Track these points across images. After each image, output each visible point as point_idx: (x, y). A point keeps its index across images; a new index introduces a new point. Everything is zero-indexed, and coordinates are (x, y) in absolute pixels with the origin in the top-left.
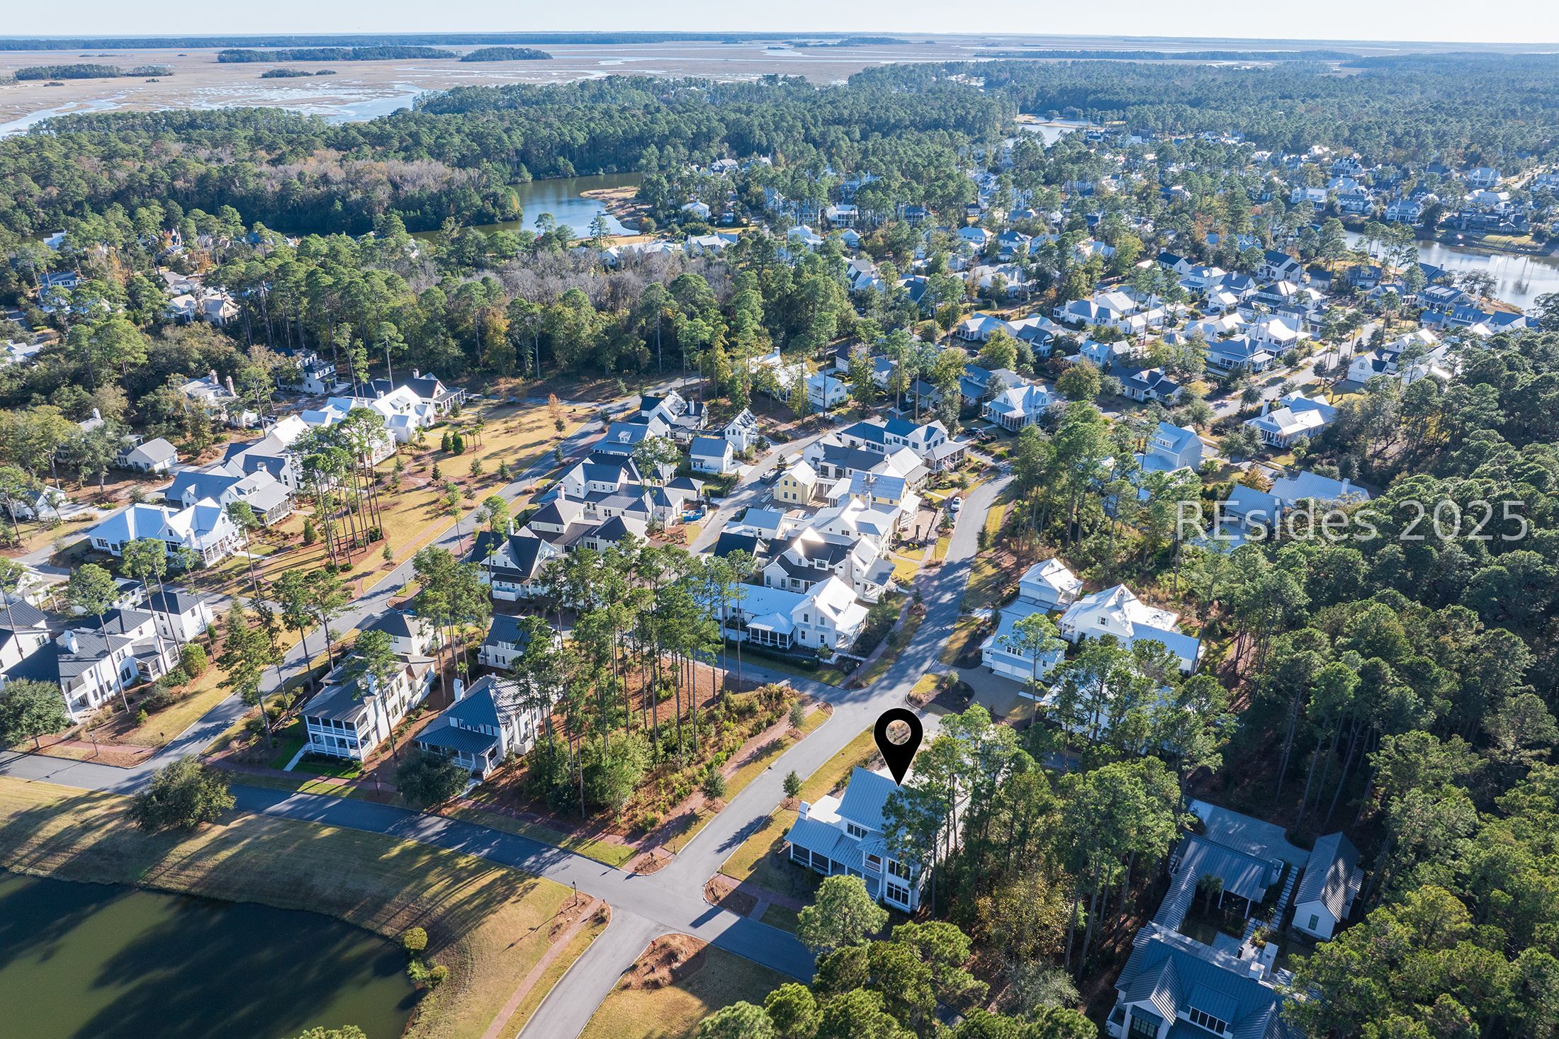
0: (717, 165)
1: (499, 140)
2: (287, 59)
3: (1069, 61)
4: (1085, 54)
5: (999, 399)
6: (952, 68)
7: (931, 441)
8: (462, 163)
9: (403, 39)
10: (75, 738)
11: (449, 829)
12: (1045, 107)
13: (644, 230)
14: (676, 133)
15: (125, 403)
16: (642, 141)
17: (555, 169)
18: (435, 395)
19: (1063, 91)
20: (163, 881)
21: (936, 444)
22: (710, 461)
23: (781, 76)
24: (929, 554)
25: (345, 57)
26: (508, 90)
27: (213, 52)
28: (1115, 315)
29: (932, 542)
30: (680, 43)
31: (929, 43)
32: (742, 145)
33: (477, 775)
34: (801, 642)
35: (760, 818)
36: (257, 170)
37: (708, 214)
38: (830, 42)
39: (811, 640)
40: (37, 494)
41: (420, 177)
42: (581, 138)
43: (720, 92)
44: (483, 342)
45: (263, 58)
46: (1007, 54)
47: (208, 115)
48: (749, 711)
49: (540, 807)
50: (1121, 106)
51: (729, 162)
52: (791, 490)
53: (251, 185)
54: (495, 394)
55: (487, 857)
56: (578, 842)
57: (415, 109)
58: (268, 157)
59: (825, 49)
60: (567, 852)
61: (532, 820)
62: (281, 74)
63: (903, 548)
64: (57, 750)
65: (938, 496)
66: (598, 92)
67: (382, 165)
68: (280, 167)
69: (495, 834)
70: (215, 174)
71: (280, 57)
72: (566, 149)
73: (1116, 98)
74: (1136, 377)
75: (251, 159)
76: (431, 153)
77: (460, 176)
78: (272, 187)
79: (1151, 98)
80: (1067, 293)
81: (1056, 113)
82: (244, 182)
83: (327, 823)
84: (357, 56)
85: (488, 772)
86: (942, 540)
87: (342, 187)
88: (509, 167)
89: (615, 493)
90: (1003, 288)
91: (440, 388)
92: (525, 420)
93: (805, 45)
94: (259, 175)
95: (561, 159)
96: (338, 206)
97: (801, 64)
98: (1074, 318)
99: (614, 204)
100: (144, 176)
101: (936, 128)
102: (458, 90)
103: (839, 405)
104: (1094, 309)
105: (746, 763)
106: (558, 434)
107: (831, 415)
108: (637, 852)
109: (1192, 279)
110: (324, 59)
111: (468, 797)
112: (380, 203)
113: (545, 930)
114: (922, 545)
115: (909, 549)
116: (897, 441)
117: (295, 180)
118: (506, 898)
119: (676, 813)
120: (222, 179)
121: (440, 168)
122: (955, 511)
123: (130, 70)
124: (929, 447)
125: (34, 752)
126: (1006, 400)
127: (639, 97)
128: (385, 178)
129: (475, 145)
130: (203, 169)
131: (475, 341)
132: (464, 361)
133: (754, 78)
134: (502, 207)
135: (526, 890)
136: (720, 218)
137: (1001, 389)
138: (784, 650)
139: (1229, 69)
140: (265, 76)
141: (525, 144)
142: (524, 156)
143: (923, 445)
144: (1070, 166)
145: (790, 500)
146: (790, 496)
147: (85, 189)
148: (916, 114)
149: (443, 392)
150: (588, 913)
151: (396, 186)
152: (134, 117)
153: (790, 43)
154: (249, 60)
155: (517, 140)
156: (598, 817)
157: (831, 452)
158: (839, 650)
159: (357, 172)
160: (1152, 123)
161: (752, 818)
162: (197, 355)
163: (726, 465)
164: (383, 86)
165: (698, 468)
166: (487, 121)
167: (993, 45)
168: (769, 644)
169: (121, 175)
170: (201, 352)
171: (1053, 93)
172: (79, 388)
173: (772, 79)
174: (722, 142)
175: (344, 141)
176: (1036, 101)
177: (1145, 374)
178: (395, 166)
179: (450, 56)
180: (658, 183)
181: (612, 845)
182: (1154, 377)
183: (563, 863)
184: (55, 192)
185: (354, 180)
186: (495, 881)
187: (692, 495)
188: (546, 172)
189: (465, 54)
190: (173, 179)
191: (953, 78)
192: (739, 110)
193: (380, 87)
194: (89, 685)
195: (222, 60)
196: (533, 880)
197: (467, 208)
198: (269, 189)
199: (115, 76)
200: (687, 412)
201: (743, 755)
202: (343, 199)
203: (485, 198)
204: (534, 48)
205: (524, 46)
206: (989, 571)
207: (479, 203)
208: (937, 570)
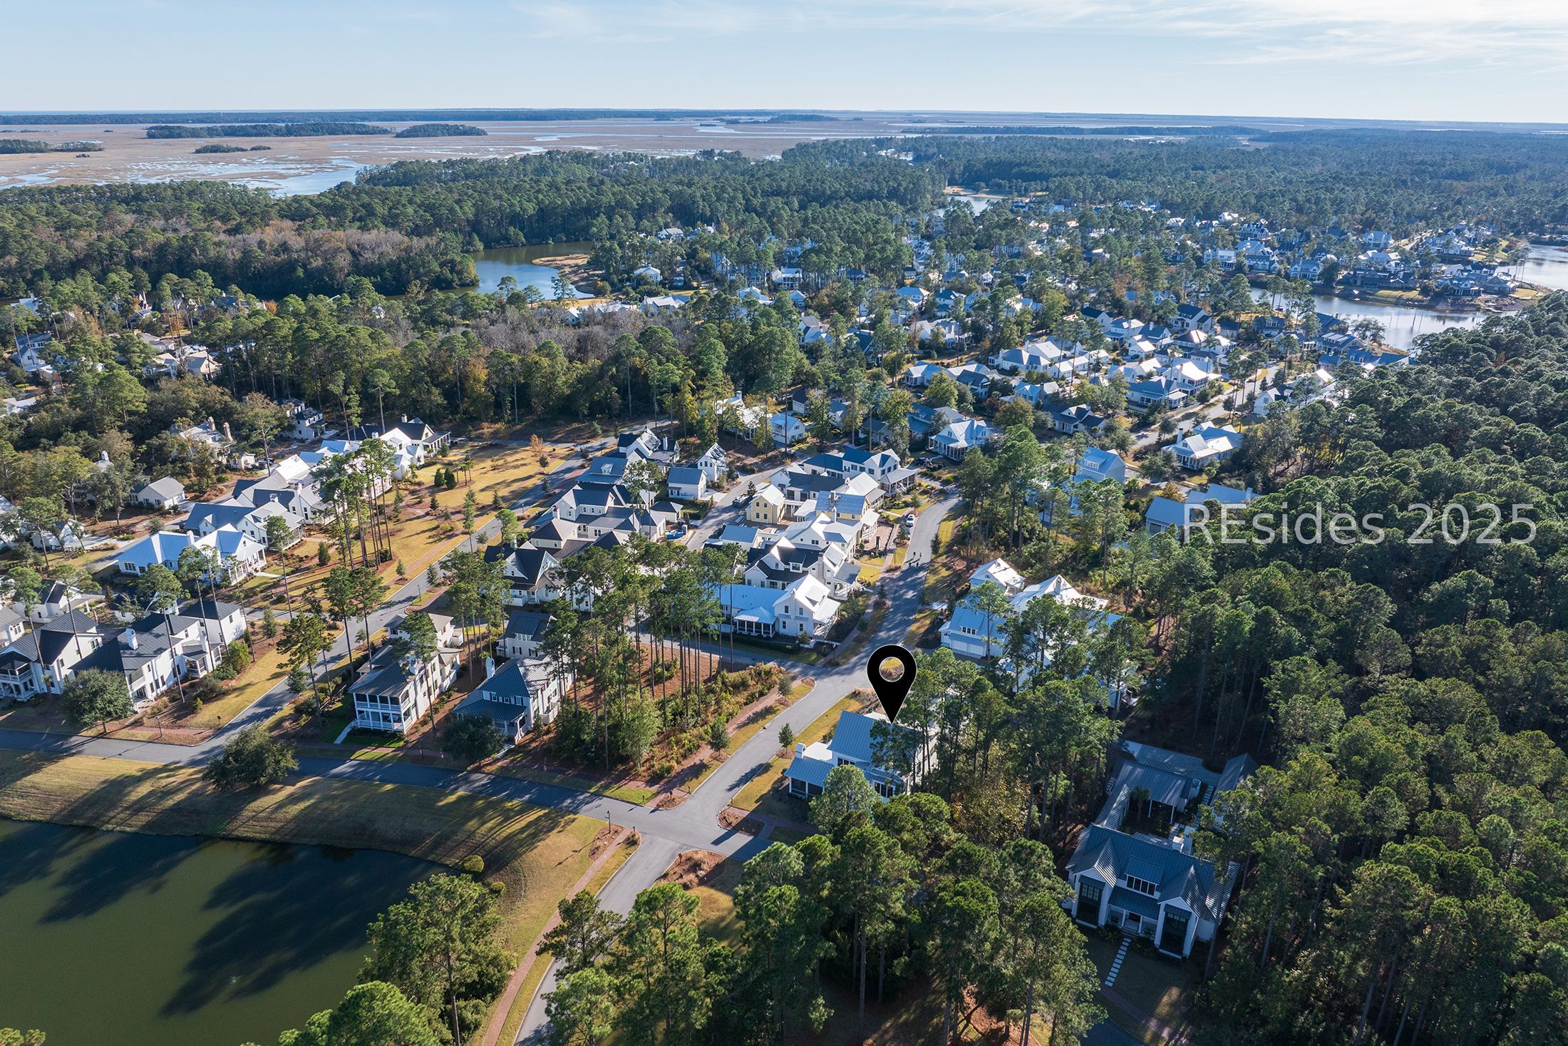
0: (664, 233)
1: (451, 210)
2: (218, 135)
3: (994, 136)
4: (1008, 130)
5: (944, 433)
6: (881, 144)
7: (886, 467)
8: (416, 231)
9: (334, 116)
11: (492, 782)
12: (972, 180)
13: (599, 293)
14: (622, 204)
15: (129, 447)
16: (590, 211)
17: (507, 239)
18: (424, 438)
19: (989, 164)
21: (889, 470)
22: (685, 488)
23: (717, 151)
24: (889, 560)
25: (278, 132)
26: (451, 164)
27: (143, 129)
28: (1044, 362)
29: (892, 551)
30: (612, 120)
31: (857, 120)
32: (686, 214)
33: (511, 740)
34: (782, 631)
35: (761, 765)
36: (216, 239)
37: (660, 278)
38: (761, 119)
39: (791, 629)
40: (61, 524)
41: (379, 245)
42: (531, 208)
43: (659, 166)
44: (463, 390)
45: (194, 134)
46: (933, 130)
47: (153, 188)
48: (743, 685)
49: (569, 762)
50: (1044, 177)
51: (675, 231)
52: (762, 512)
53: (212, 253)
54: (479, 438)
55: (529, 801)
56: (606, 787)
57: (359, 183)
58: (224, 227)
59: (756, 126)
60: (598, 795)
61: (563, 772)
62: (215, 147)
63: (866, 557)
64: (122, 734)
65: (893, 514)
66: (542, 165)
67: (340, 234)
68: (239, 236)
69: (532, 784)
70: (175, 243)
71: (211, 132)
72: (515, 219)
73: (1039, 170)
74: (1066, 413)
75: (209, 229)
76: (386, 224)
77: (418, 243)
78: (233, 255)
79: (1073, 170)
80: (1001, 342)
81: (983, 184)
82: (204, 250)
83: (384, 781)
84: (291, 131)
85: (519, 737)
86: (899, 550)
87: (303, 255)
88: (461, 237)
89: (604, 515)
90: (942, 340)
91: (428, 431)
92: (509, 459)
93: (736, 122)
94: (219, 244)
95: (512, 229)
96: (300, 272)
97: (734, 140)
98: (1007, 365)
99: (567, 270)
100: (104, 245)
101: (870, 198)
102: (401, 164)
103: (799, 442)
104: (1025, 356)
105: (745, 725)
106: (542, 469)
107: (793, 450)
108: (658, 793)
109: (1113, 330)
110: (257, 132)
111: (504, 757)
112: (341, 270)
113: (586, 851)
114: (883, 554)
115: (871, 557)
116: (854, 467)
117: (255, 249)
118: (552, 829)
119: (687, 763)
120: (181, 248)
121: (396, 236)
122: (910, 526)
123: (57, 146)
124: (883, 472)
125: (103, 736)
126: (950, 433)
127: (581, 171)
128: (344, 246)
129: (428, 216)
130: (161, 238)
131: (456, 390)
132: (445, 408)
133: (690, 153)
134: (460, 273)
135: (567, 824)
136: (672, 282)
137: (945, 424)
138: (768, 638)
139: (1145, 142)
140: (197, 152)
141: (476, 215)
142: (475, 226)
143: (878, 471)
144: (998, 231)
145: (761, 519)
146: (762, 516)
147: (44, 258)
148: (850, 185)
149: (430, 435)
150: (621, 838)
151: (354, 254)
152: (78, 190)
153: (722, 120)
154: (180, 136)
155: (469, 210)
156: (621, 767)
157: (796, 479)
158: (816, 637)
159: (316, 240)
160: (1073, 193)
161: (754, 765)
162: (193, 404)
163: (700, 492)
164: (320, 160)
165: (675, 495)
166: (435, 192)
167: (920, 122)
168: (754, 634)
169: (80, 244)
170: (197, 401)
171: (979, 166)
172: (84, 433)
173: (709, 154)
174: (666, 212)
175: (296, 211)
176: (963, 174)
177: (1073, 410)
178: (352, 234)
179: (384, 132)
180: (611, 249)
181: (635, 788)
182: (1080, 412)
183: (596, 803)
184: (14, 260)
185: (313, 248)
186: (539, 818)
187: (672, 517)
188: (497, 241)
189: (399, 130)
190: (131, 248)
191: (883, 153)
192: (680, 183)
193: (316, 162)
194: (147, 679)
195: (151, 136)
196: (572, 816)
197: (425, 275)
198: (230, 256)
199: (43, 152)
200: (661, 448)
201: (741, 718)
202: (304, 266)
203: (442, 265)
204: (468, 124)
205: (459, 123)
206: (944, 573)
207: (438, 269)
208: (898, 573)
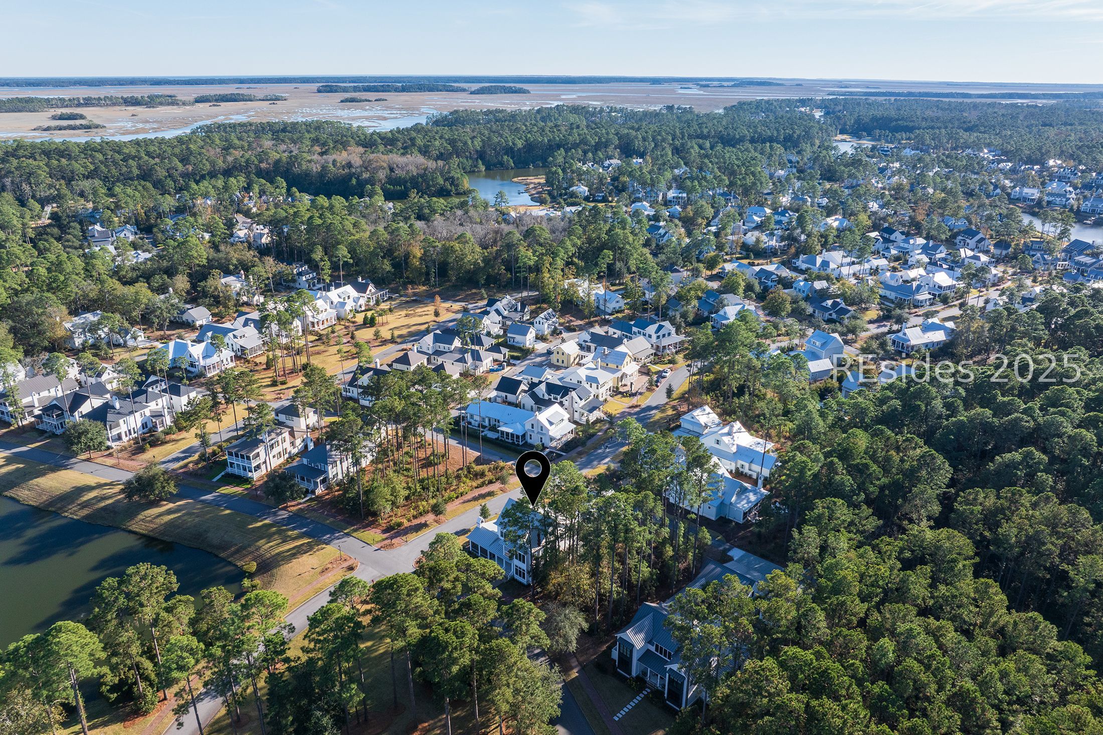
0: (607, 163)
1: (465, 143)
2: (360, 91)
5: (721, 313)
7: (662, 334)
8: (440, 157)
9: (437, 79)
10: (110, 455)
11: (289, 517)
13: (542, 202)
14: (583, 142)
15: (188, 286)
16: (557, 146)
17: (501, 164)
18: (368, 292)
20: (134, 527)
21: (664, 336)
22: (519, 338)
23: (676, 106)
24: (635, 400)
25: (396, 90)
26: (489, 112)
27: (315, 86)
29: (641, 394)
30: (621, 84)
32: (627, 150)
33: (312, 492)
35: (462, 530)
36: (309, 158)
37: (587, 193)
38: (726, 84)
40: (127, 333)
41: (407, 165)
42: (519, 143)
44: (406, 263)
45: (345, 90)
46: (851, 94)
47: (294, 125)
48: (481, 475)
49: (340, 512)
50: (912, 129)
51: (615, 162)
52: (561, 358)
53: (304, 167)
55: (304, 532)
56: (355, 530)
57: (427, 124)
58: (320, 151)
60: (348, 535)
61: (334, 517)
62: (352, 100)
63: (618, 396)
64: (99, 460)
65: (656, 368)
66: (547, 115)
67: (387, 157)
68: (325, 156)
69: (313, 522)
70: (284, 160)
71: (356, 89)
72: (509, 151)
74: (824, 304)
75: (309, 151)
77: (434, 165)
80: (804, 250)
82: (300, 165)
84: (404, 89)
85: (319, 491)
86: (647, 393)
87: (359, 170)
88: (470, 162)
91: (371, 288)
92: (419, 310)
93: (706, 86)
94: (310, 161)
95: (505, 157)
96: (353, 181)
97: (696, 99)
98: (804, 267)
99: (531, 186)
100: (243, 160)
102: (456, 112)
103: (618, 312)
104: (819, 261)
105: (469, 501)
106: (435, 319)
108: (386, 539)
109: (902, 245)
110: (383, 91)
111: (304, 503)
113: (320, 569)
114: (632, 395)
115: (622, 396)
116: (640, 333)
117: (330, 165)
118: (307, 553)
119: (416, 522)
120: (288, 163)
121: (421, 160)
122: (664, 377)
123: (262, 97)
125: (88, 460)
126: (725, 313)
127: (573, 118)
128: (386, 165)
129: (448, 147)
130: (279, 157)
131: (402, 263)
132: (392, 274)
134: (456, 185)
135: (318, 550)
136: (594, 196)
137: (725, 306)
138: (517, 444)
140: (342, 101)
141: (480, 147)
142: (481, 154)
143: (654, 336)
145: (559, 363)
146: (560, 361)
147: (208, 166)
149: (373, 291)
150: (346, 564)
151: (392, 170)
152: (251, 125)
153: (698, 85)
154: (336, 91)
155: (477, 143)
156: (371, 519)
157: (596, 338)
158: (552, 448)
159: (370, 161)
161: (458, 528)
162: (235, 262)
163: (528, 341)
164: (413, 109)
165: (510, 342)
166: (463, 132)
168: (508, 440)
169: (230, 159)
170: (238, 260)
172: (166, 277)
174: (615, 148)
175: (369, 141)
177: (830, 302)
178: (394, 157)
179: (464, 90)
181: (374, 534)
182: (835, 304)
183: (343, 540)
184: (190, 168)
185: (367, 166)
186: (302, 545)
187: (500, 357)
188: (495, 165)
189: (473, 89)
190: (261, 162)
191: (803, 109)
193: (411, 110)
194: (123, 428)
195: (319, 91)
196: (324, 546)
197: (434, 186)
198: (315, 170)
199: (251, 100)
200: (515, 310)
201: (469, 496)
202: (357, 179)
203: (446, 180)
204: (518, 86)
205: (512, 85)
206: (670, 412)
207: (442, 182)
208: (637, 409)
